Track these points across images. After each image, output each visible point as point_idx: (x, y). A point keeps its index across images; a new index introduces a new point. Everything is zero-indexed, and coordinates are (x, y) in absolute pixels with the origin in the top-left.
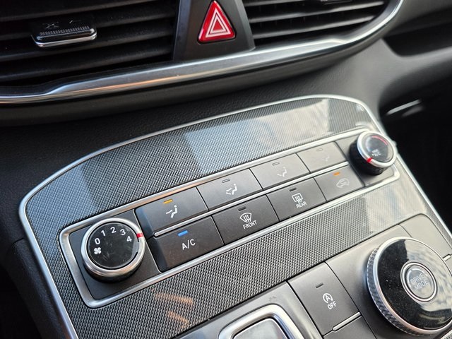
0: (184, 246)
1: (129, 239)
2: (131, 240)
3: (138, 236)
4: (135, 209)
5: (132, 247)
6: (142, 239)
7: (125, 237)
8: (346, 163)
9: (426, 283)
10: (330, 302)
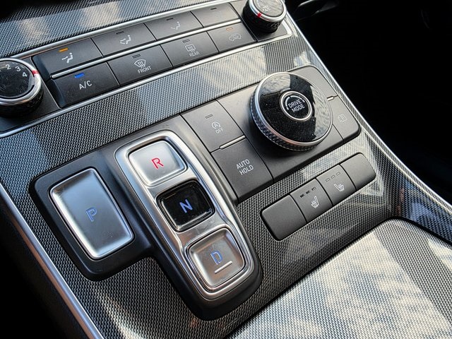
0: (81, 87)
1: (24, 75)
2: (26, 75)
3: (33, 73)
4: (32, 57)
5: (28, 81)
6: (38, 76)
7: (21, 73)
8: (239, 20)
9: (302, 107)
10: (218, 128)
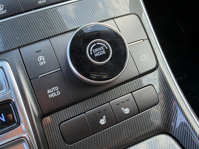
9: (104, 52)
10: (42, 61)
